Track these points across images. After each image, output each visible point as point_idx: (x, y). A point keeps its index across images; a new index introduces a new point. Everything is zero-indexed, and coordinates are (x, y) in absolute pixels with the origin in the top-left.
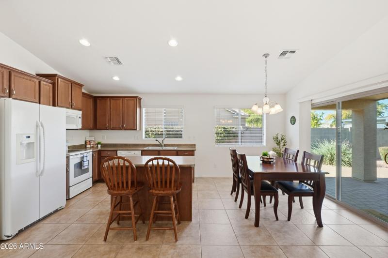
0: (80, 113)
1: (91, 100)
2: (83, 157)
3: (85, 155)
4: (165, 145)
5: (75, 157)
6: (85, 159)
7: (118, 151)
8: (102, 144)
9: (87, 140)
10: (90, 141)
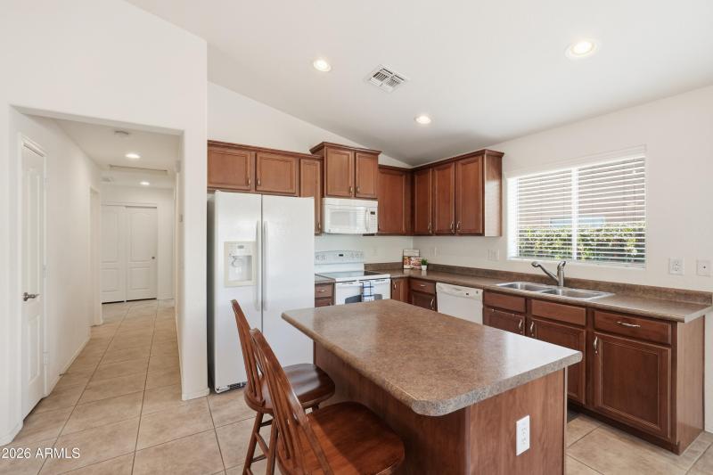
0: (374, 205)
1: (404, 177)
2: (363, 287)
3: (367, 284)
4: (569, 283)
5: (347, 285)
6: (367, 291)
7: (438, 284)
8: (428, 265)
9: (405, 254)
10: (409, 257)
